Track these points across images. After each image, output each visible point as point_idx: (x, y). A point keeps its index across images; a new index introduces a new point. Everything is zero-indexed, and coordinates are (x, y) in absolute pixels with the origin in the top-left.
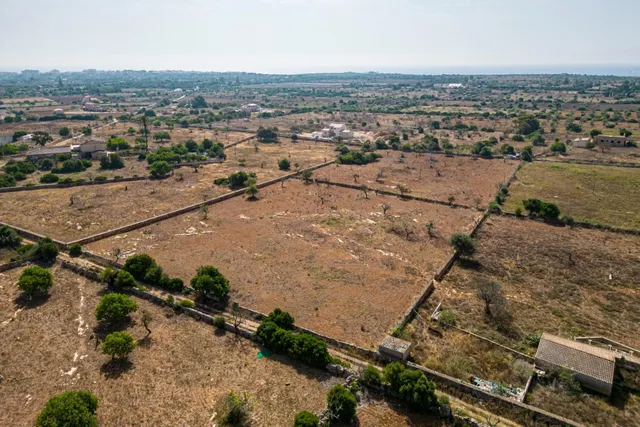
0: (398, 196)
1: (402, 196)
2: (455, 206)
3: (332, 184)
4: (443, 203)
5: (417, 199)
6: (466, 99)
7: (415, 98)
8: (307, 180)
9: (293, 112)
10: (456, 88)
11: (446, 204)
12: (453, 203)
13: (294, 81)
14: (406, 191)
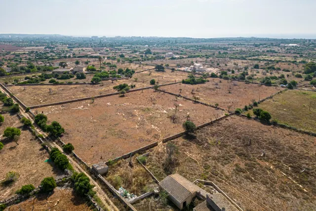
0: (193, 101)
1: (195, 101)
2: (218, 109)
3: (166, 92)
5: (201, 103)
6: (293, 53)
7: (263, 52)
8: (156, 89)
9: (189, 57)
10: (293, 46)
11: (214, 107)
13: (206, 42)
14: (197, 99)
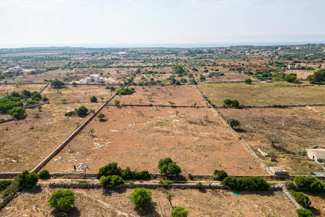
0: (170, 107)
3: (133, 106)
4: (192, 107)
5: (180, 107)
7: (109, 60)
10: (123, 54)
12: (196, 106)
14: (173, 104)
